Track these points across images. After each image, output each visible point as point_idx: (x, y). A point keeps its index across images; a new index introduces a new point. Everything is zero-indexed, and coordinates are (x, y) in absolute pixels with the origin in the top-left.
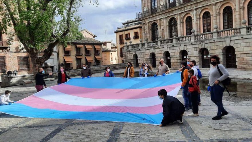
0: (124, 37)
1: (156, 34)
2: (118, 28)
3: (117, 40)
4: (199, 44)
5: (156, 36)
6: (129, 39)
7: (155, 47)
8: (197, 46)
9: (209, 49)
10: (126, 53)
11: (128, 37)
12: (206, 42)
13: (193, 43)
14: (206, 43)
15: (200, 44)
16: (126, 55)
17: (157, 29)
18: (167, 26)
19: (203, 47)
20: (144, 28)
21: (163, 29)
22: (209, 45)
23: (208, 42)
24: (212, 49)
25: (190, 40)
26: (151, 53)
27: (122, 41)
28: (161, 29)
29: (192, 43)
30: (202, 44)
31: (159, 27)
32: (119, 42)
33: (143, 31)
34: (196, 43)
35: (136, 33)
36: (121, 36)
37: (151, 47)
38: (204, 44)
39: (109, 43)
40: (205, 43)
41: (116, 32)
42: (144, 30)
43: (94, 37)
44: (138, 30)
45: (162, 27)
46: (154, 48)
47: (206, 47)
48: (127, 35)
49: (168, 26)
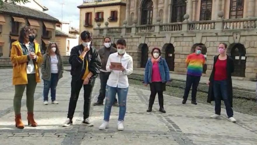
0: (94, 17)
1: (148, 16)
2: (85, 2)
3: (80, 20)
4: (229, 36)
5: (148, 21)
6: (102, 20)
7: (149, 35)
8: (225, 39)
9: (246, 46)
10: (98, 41)
11: (100, 17)
12: (242, 34)
13: (219, 34)
14: (243, 36)
15: (232, 36)
16: (98, 44)
17: (151, 9)
18: (168, 5)
19: (237, 41)
20: (129, 5)
21: (161, 10)
22: (248, 38)
23: (246, 33)
24: (252, 45)
25: (214, 28)
26: (141, 44)
27: (89, 22)
28: (157, 8)
29: (217, 34)
30: (235, 36)
31: (154, 6)
32: (83, 23)
33: (127, 10)
34: (223, 34)
35: (114, 13)
36: (88, 15)
37: (142, 35)
38: (238, 36)
39: (66, 24)
40: (241, 36)
41: (81, 7)
42: (129, 8)
43: (44, 10)
44: (117, 8)
45: (159, 6)
46: (147, 36)
47: (242, 42)
48: (98, 14)
49: (170, 6)
